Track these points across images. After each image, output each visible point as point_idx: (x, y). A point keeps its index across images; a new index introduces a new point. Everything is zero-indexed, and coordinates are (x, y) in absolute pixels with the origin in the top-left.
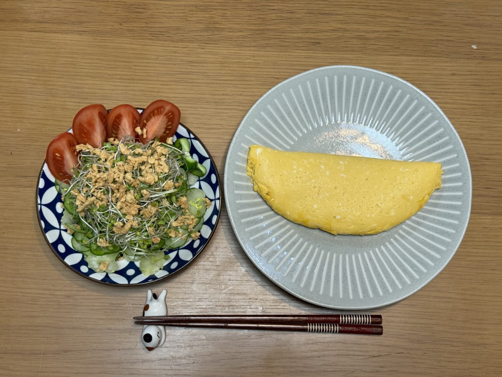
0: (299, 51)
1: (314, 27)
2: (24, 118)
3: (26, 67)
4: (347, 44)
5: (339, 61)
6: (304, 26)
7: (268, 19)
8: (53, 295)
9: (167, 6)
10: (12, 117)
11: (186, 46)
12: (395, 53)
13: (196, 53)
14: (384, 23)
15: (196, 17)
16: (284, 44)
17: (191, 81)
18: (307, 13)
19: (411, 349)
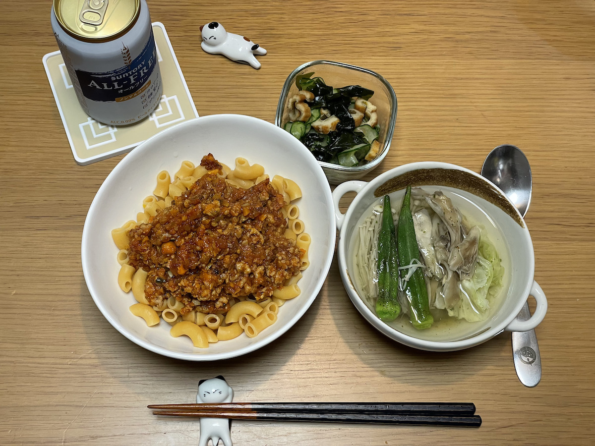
0: (376, 57)
1: (392, 30)
2: (36, 146)
3: (38, 86)
4: (435, 48)
5: (426, 68)
6: (379, 29)
7: (335, 22)
8: (75, 364)
9: (210, 12)
10: (18, 146)
12: (492, 57)
15: (246, 23)
16: (357, 50)
17: (244, 95)
18: (382, 15)
19: (551, 414)
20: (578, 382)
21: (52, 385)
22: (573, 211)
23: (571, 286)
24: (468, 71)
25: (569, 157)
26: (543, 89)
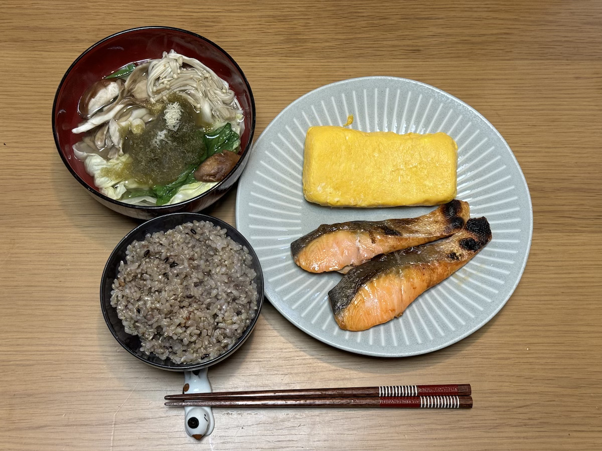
0: (396, 60)
1: (412, 33)
4: (452, 50)
5: (444, 69)
6: (399, 33)
7: (357, 27)
9: (240, 18)
11: (265, 60)
13: (277, 68)
14: (493, 25)
15: (274, 28)
16: (378, 53)
17: (273, 98)
18: (402, 19)
19: (563, 395)
20: (589, 365)
21: (102, 371)
22: (583, 205)
23: (580, 275)
24: (484, 72)
25: (579, 153)
26: (554, 88)
